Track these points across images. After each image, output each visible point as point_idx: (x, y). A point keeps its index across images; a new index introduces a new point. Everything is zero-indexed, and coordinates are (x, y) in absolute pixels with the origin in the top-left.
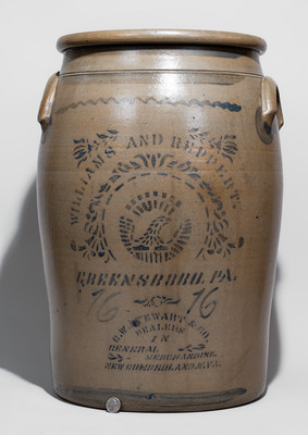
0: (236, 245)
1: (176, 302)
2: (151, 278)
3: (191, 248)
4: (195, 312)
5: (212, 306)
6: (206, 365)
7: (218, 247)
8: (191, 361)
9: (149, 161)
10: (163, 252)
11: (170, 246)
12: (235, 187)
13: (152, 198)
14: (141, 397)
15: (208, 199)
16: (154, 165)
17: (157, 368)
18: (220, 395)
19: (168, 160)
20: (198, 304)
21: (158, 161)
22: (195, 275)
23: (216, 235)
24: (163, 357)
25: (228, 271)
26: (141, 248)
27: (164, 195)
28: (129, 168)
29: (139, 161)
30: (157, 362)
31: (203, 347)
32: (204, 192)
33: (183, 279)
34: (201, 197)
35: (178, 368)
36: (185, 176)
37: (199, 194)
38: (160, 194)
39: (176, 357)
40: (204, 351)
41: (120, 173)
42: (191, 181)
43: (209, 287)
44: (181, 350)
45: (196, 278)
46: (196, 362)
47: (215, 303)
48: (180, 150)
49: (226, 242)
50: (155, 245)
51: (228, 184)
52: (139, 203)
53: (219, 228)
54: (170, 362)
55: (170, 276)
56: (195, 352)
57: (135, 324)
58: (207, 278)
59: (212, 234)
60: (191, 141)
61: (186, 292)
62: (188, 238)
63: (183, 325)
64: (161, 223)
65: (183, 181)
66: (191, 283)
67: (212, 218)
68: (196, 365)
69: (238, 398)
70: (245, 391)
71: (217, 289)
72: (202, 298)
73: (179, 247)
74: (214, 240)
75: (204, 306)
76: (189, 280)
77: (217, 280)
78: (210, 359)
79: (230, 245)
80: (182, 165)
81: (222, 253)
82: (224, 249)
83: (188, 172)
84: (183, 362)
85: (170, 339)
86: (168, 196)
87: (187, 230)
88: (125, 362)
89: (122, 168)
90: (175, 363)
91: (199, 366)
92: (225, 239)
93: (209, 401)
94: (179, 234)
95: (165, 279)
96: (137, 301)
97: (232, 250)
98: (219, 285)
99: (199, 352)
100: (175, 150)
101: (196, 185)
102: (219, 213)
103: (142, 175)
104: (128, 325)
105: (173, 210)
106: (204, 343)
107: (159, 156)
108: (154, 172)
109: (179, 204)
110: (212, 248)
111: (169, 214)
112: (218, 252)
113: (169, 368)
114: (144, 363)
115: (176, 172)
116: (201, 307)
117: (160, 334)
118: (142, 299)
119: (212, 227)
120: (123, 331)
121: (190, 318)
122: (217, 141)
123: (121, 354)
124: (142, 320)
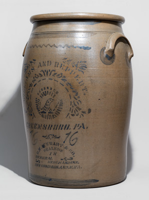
0: (87, 112)
1: (58, 138)
2: (48, 126)
3: (64, 113)
4: (67, 143)
5: (75, 140)
6: (74, 167)
7: (77, 113)
8: (66, 165)
9: (46, 73)
10: (52, 115)
11: (54, 112)
12: (85, 85)
13: (46, 90)
14: (47, 179)
15: (70, 91)
16: (47, 75)
17: (52, 167)
18: (82, 182)
19: (53, 73)
20: (68, 139)
21: (49, 73)
22: (66, 125)
23: (75, 107)
24: (54, 162)
25: (83, 124)
26: (43, 112)
27: (51, 89)
28: (39, 76)
29: (42, 73)
30: (52, 165)
31: (72, 159)
32: (68, 87)
33: (61, 127)
34: (67, 90)
35: (61, 167)
36: (60, 80)
37: (66, 88)
38: (49, 88)
39: (60, 163)
40: (72, 161)
41: (36, 79)
42: (63, 82)
43: (73, 131)
44: (62, 159)
45: (67, 127)
46: (69, 165)
47: (77, 139)
48: (58, 68)
49: (81, 111)
50: (48, 111)
51: (81, 84)
52: (42, 92)
53: (76, 104)
54: (57, 165)
55: (55, 125)
56: (68, 161)
57: (43, 146)
58: (72, 127)
59: (73, 107)
60: (63, 64)
61: (63, 133)
62: (62, 108)
63: (62, 148)
64: (50, 102)
65: (59, 82)
66: (65, 129)
67: (73, 99)
68: (69, 167)
69: (93, 184)
70: (98, 181)
71: (77, 132)
72: (70, 136)
73: (58, 112)
74: (74, 109)
75: (71, 140)
76: (63, 128)
77: (77, 128)
78: (76, 165)
79: (83, 112)
80: (59, 75)
81: (79, 116)
82: (80, 114)
83: (61, 78)
84: (63, 165)
85: (57, 154)
86: (53, 89)
87: (61, 104)
88: (41, 163)
89: (36, 76)
90: (60, 165)
91: (71, 167)
92: (80, 109)
93: (76, 184)
94: (58, 107)
95: (53, 126)
96: (43, 136)
97: (84, 114)
98: (78, 131)
99: (71, 161)
100: (56, 68)
101: (65, 84)
102: (76, 97)
103: (43, 79)
104: (41, 147)
105: (55, 95)
106: (73, 157)
107: (49, 70)
108: (47, 78)
109: (57, 93)
110: (74, 113)
111: (53, 97)
112: (77, 115)
113: (57, 167)
114: (47, 164)
115: (56, 78)
116: (70, 140)
117: (53, 151)
118: (45, 135)
119: (73, 104)
120: (39, 149)
121: (65, 145)
122: (76, 64)
123: (39, 160)
124: (46, 145)
